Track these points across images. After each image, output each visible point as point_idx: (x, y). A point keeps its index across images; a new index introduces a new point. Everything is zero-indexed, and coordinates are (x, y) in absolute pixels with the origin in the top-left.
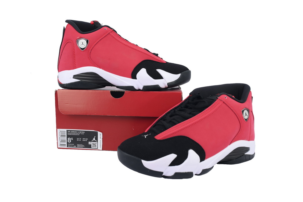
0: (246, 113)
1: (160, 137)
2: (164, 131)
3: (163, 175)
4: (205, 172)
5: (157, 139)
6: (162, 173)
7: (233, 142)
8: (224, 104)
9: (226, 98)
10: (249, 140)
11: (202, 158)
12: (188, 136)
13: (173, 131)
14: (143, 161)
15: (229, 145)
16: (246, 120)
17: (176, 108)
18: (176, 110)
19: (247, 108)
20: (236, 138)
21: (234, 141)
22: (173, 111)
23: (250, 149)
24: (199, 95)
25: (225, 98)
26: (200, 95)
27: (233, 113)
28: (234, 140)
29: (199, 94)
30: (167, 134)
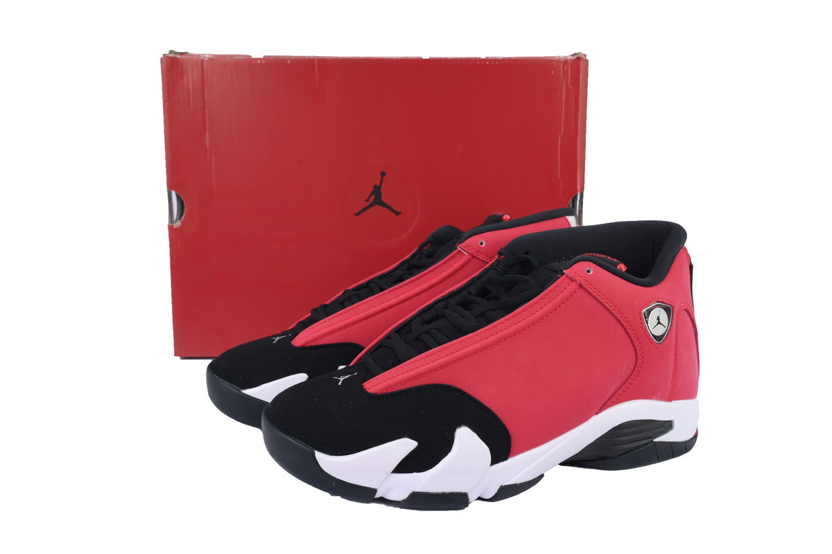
0: (658, 319)
1: (375, 385)
2: (394, 365)
3: (377, 496)
4: (506, 492)
5: (369, 391)
6: (375, 491)
7: (611, 406)
8: (580, 292)
9: (592, 272)
10: (670, 399)
11: (500, 453)
12: (459, 387)
13: (416, 371)
14: (320, 456)
15: (597, 414)
16: (658, 338)
17: (451, 296)
18: (452, 302)
19: (663, 303)
20: (620, 391)
21: (614, 403)
22: (444, 303)
23: (676, 425)
24: (525, 256)
25: (588, 271)
26: (528, 256)
27: (612, 318)
28: (613, 399)
29: (527, 253)
30: (397, 379)
